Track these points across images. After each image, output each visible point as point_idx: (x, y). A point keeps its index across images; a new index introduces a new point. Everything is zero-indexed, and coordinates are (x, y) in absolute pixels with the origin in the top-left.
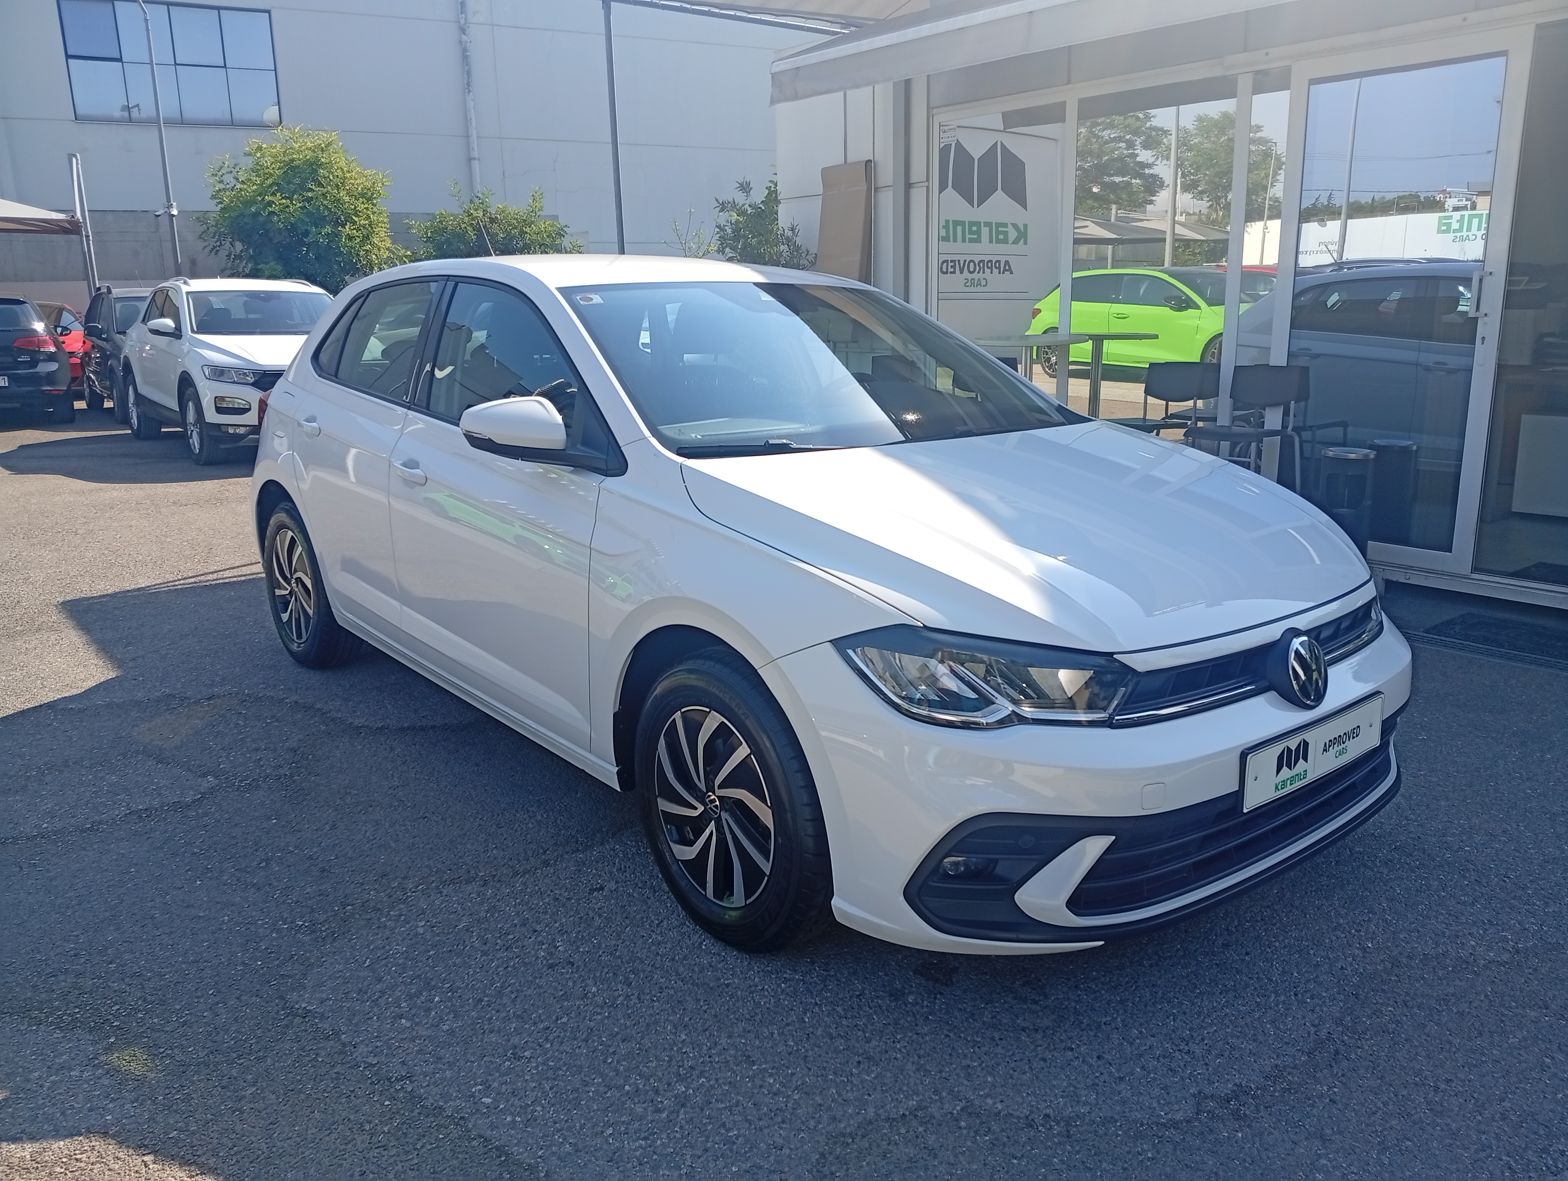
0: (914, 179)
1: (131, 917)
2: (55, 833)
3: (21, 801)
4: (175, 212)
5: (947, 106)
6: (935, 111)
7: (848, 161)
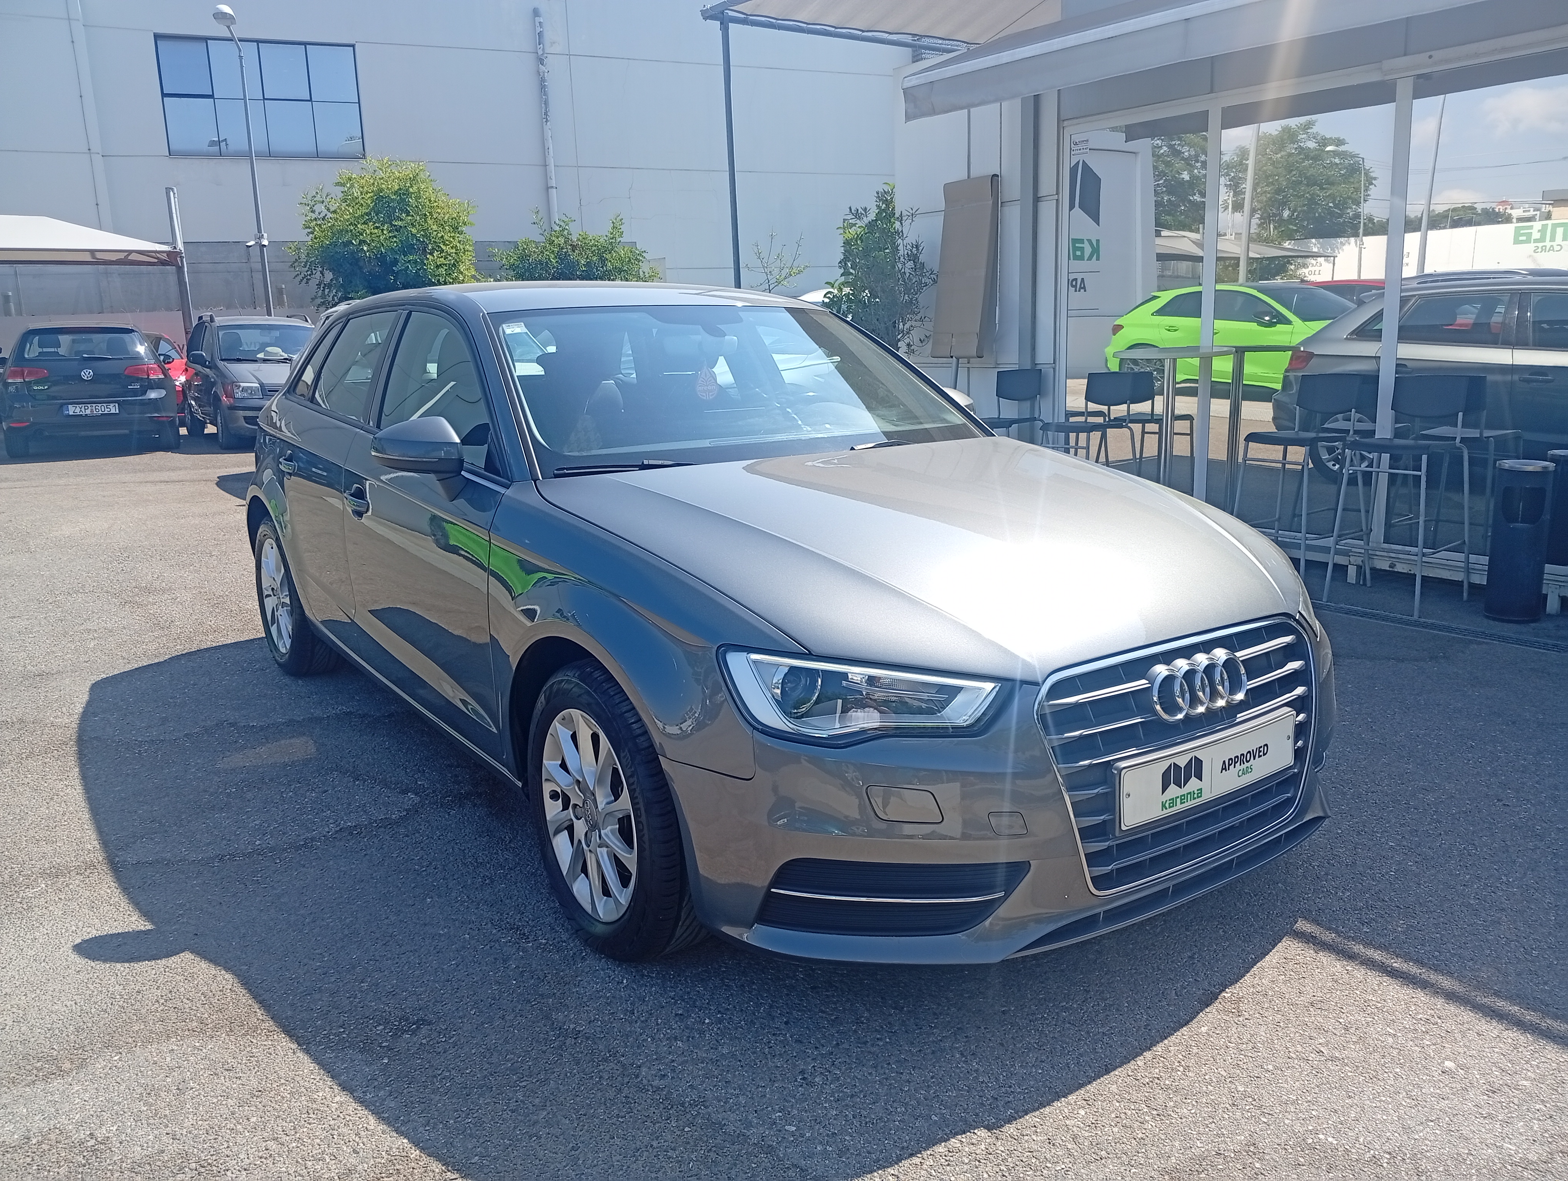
0: (1042, 192)
1: (370, 935)
2: (272, 850)
3: (228, 818)
4: (265, 242)
5: (1077, 118)
6: (1066, 123)
7: (972, 176)
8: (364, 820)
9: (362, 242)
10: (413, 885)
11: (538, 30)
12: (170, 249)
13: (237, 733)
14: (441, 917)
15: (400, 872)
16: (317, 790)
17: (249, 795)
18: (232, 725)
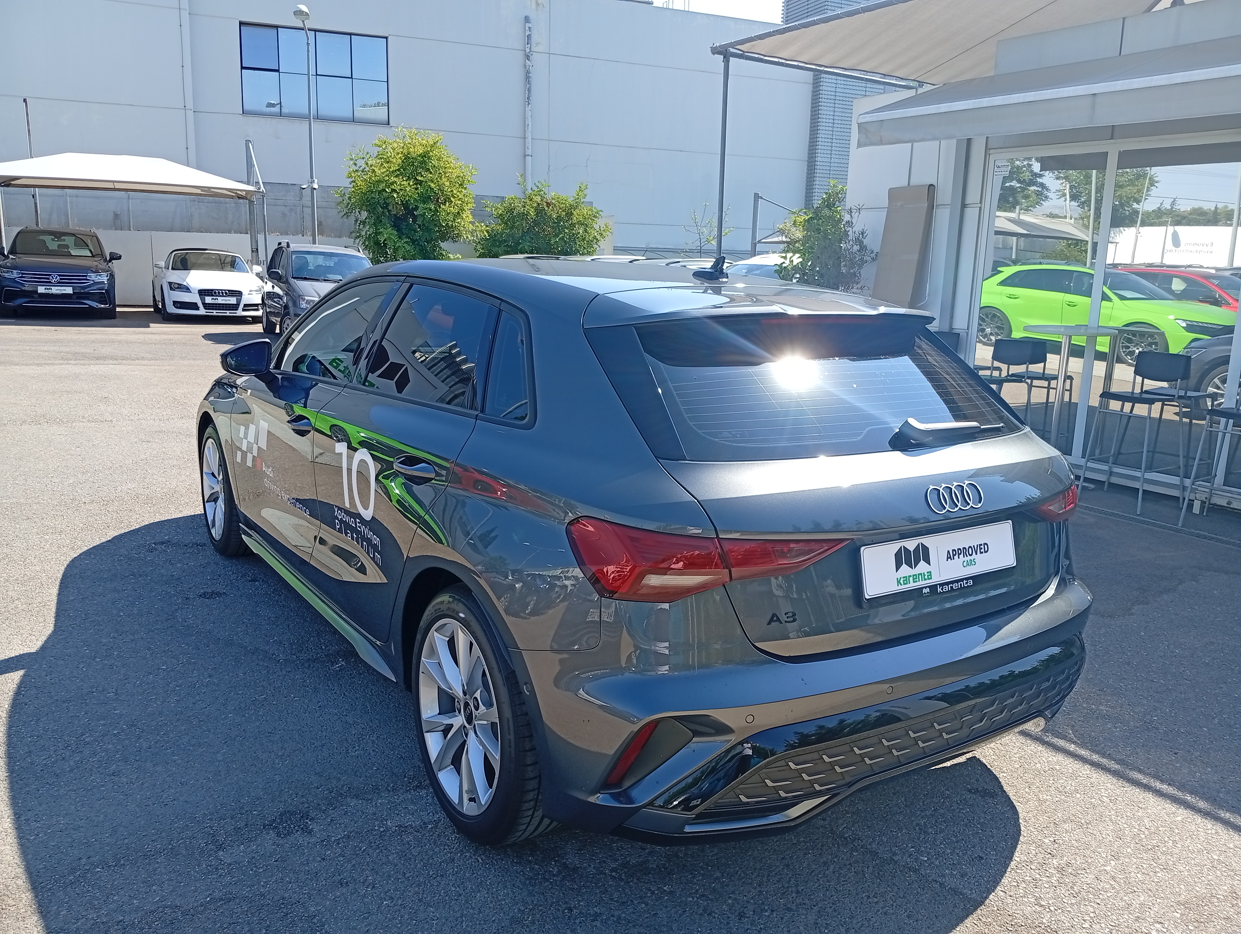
0: (969, 201)
4: (316, 186)
5: (1001, 148)
6: (991, 151)
7: (911, 185)
9: (394, 190)
11: (528, 33)
12: (255, 190)
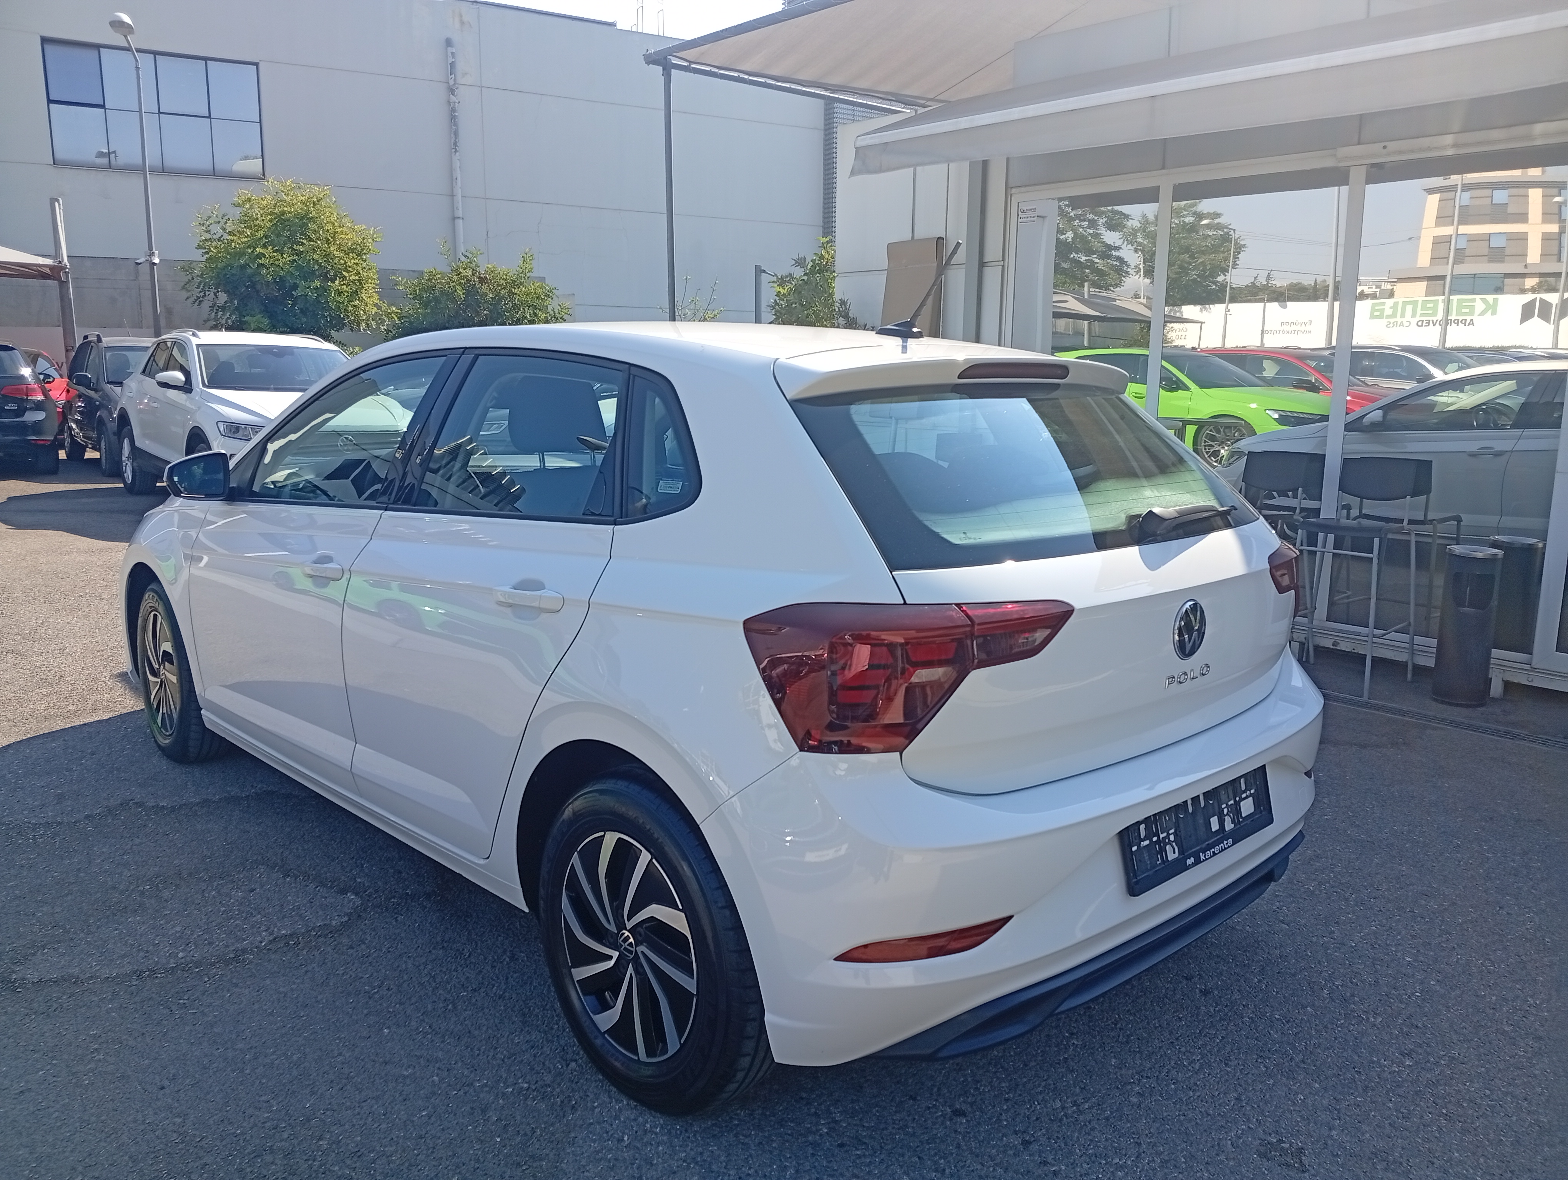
0: (988, 258)
4: (156, 260)
5: (1025, 186)
6: (1014, 190)
7: (916, 237)
8: (300, 927)
9: (261, 265)
10: (365, 1012)
11: (451, 60)
12: (52, 263)
13: (146, 815)
14: (402, 1053)
15: (349, 994)
16: (243, 888)
17: (166, 894)
18: (139, 804)
